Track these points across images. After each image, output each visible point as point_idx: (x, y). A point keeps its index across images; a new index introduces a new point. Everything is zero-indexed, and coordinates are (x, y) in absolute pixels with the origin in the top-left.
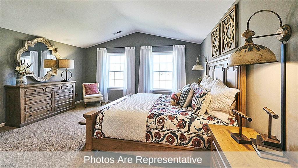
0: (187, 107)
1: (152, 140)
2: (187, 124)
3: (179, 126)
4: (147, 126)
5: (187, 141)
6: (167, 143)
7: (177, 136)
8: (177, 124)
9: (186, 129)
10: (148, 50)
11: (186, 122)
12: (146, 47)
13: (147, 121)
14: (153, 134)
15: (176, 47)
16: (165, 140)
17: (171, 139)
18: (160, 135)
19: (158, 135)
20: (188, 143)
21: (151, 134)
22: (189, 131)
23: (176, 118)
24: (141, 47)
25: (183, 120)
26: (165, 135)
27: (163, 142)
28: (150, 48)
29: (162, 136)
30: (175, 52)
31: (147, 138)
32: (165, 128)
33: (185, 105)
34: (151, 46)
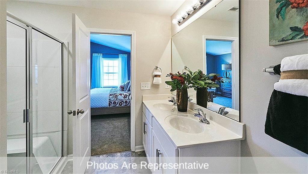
0: (128, 91)
1: (112, 105)
2: (128, 96)
3: (125, 97)
4: (109, 99)
5: (128, 103)
6: (119, 106)
7: (123, 102)
8: (123, 97)
9: (128, 98)
10: (99, 56)
11: (127, 95)
12: (98, 54)
13: (109, 97)
14: (112, 103)
15: (120, 55)
16: (118, 104)
17: (121, 104)
18: (116, 102)
19: (115, 103)
20: (128, 104)
21: (111, 103)
22: (129, 98)
23: (123, 94)
24: (93, 54)
25: (126, 95)
26: (118, 102)
27: (117, 106)
28: (100, 55)
29: (117, 103)
30: (120, 59)
31: (110, 105)
32: (118, 99)
33: (127, 90)
34: (102, 54)
